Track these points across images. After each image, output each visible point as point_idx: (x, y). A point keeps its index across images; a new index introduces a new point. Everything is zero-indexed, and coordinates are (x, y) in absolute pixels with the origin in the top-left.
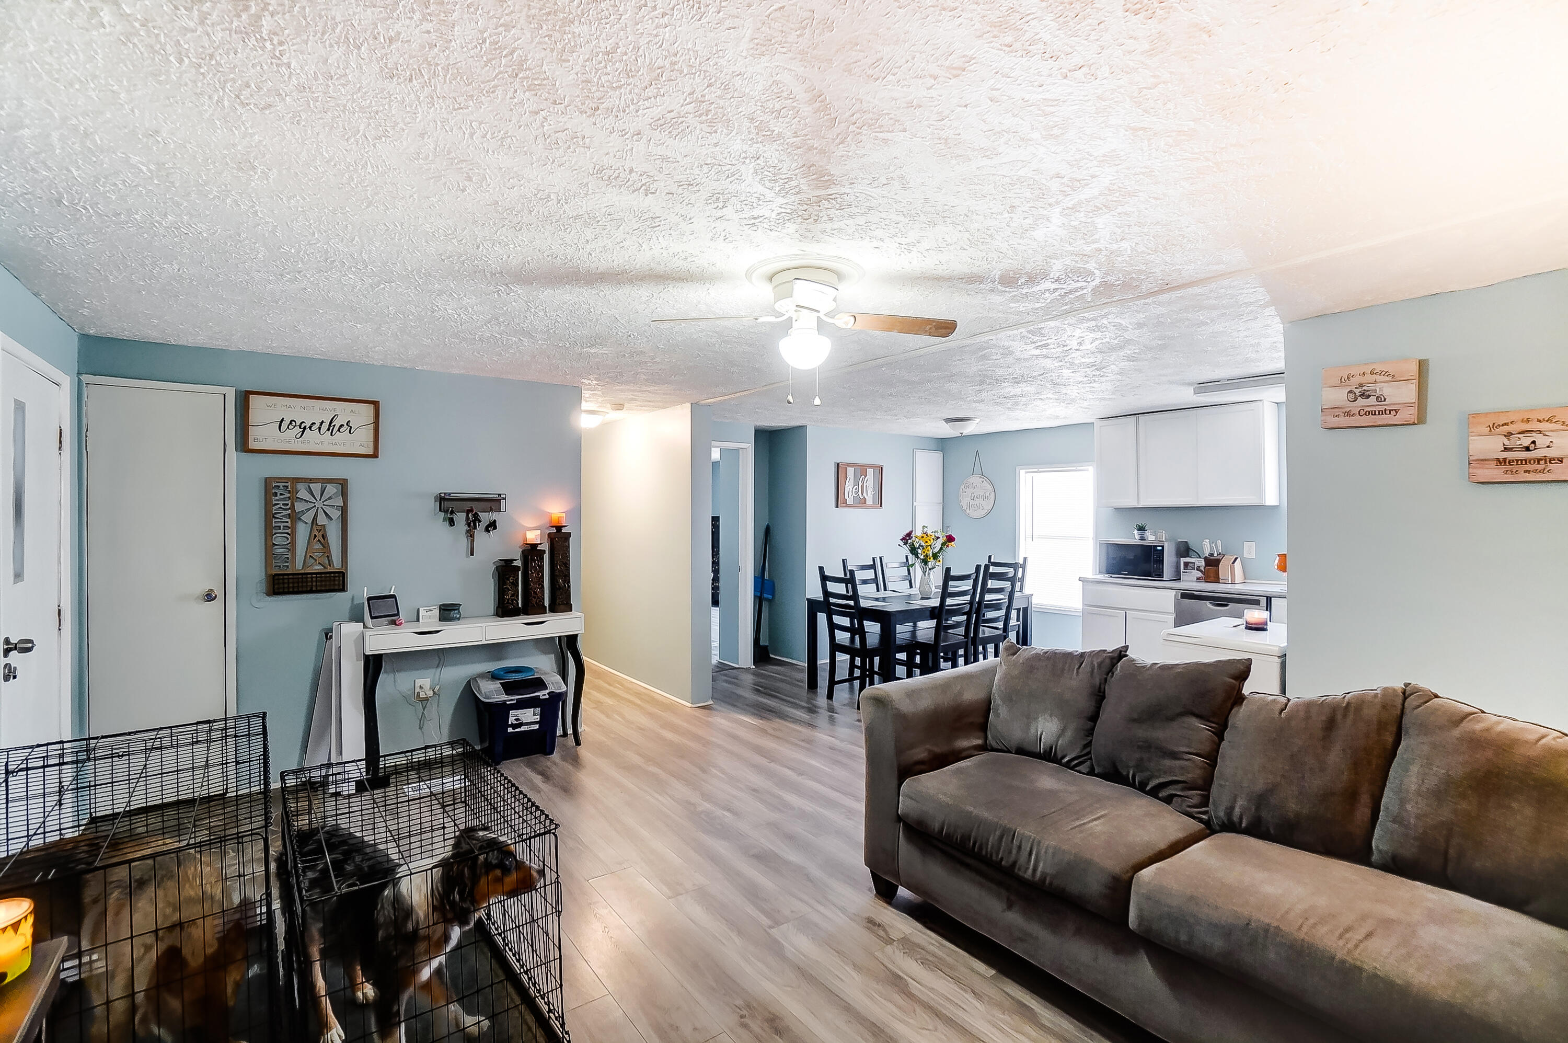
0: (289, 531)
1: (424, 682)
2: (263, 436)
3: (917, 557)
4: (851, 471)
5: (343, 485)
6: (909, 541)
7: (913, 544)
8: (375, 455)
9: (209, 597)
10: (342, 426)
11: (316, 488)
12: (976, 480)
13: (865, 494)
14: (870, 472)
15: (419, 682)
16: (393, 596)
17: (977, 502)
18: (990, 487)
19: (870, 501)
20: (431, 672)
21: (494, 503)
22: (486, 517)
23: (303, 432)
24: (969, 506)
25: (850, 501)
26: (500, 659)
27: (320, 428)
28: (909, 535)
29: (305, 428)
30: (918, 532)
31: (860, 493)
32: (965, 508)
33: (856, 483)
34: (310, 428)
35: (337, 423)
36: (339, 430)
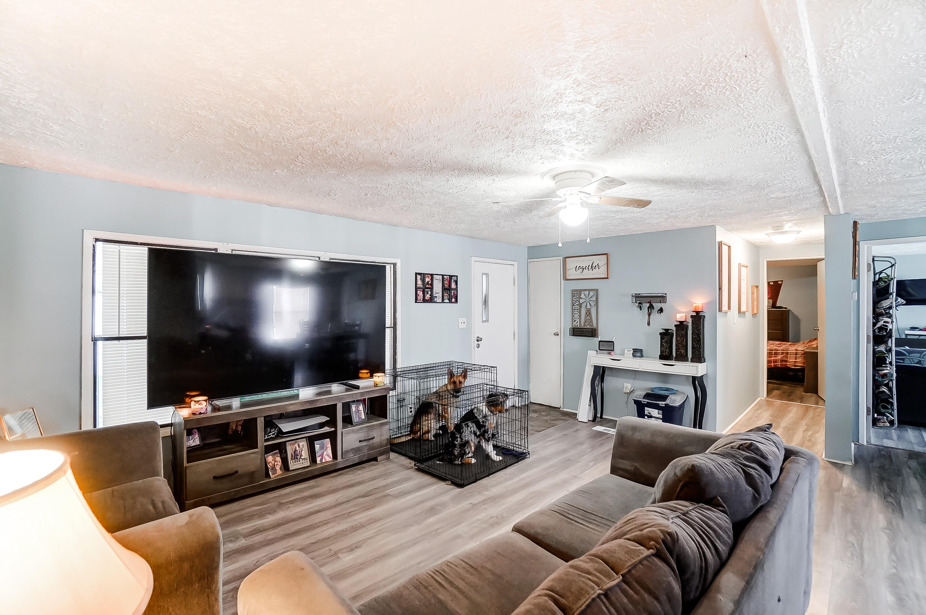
0: (578, 311)
1: (628, 385)
2: (572, 274)
5: (597, 291)
8: (607, 278)
9: (556, 334)
10: (596, 266)
11: (587, 293)
15: (626, 384)
16: (613, 342)
20: (632, 381)
21: (662, 298)
22: (657, 306)
23: (583, 270)
26: (665, 382)
27: (588, 268)
29: (584, 269)
34: (585, 268)
35: (594, 265)
36: (595, 268)
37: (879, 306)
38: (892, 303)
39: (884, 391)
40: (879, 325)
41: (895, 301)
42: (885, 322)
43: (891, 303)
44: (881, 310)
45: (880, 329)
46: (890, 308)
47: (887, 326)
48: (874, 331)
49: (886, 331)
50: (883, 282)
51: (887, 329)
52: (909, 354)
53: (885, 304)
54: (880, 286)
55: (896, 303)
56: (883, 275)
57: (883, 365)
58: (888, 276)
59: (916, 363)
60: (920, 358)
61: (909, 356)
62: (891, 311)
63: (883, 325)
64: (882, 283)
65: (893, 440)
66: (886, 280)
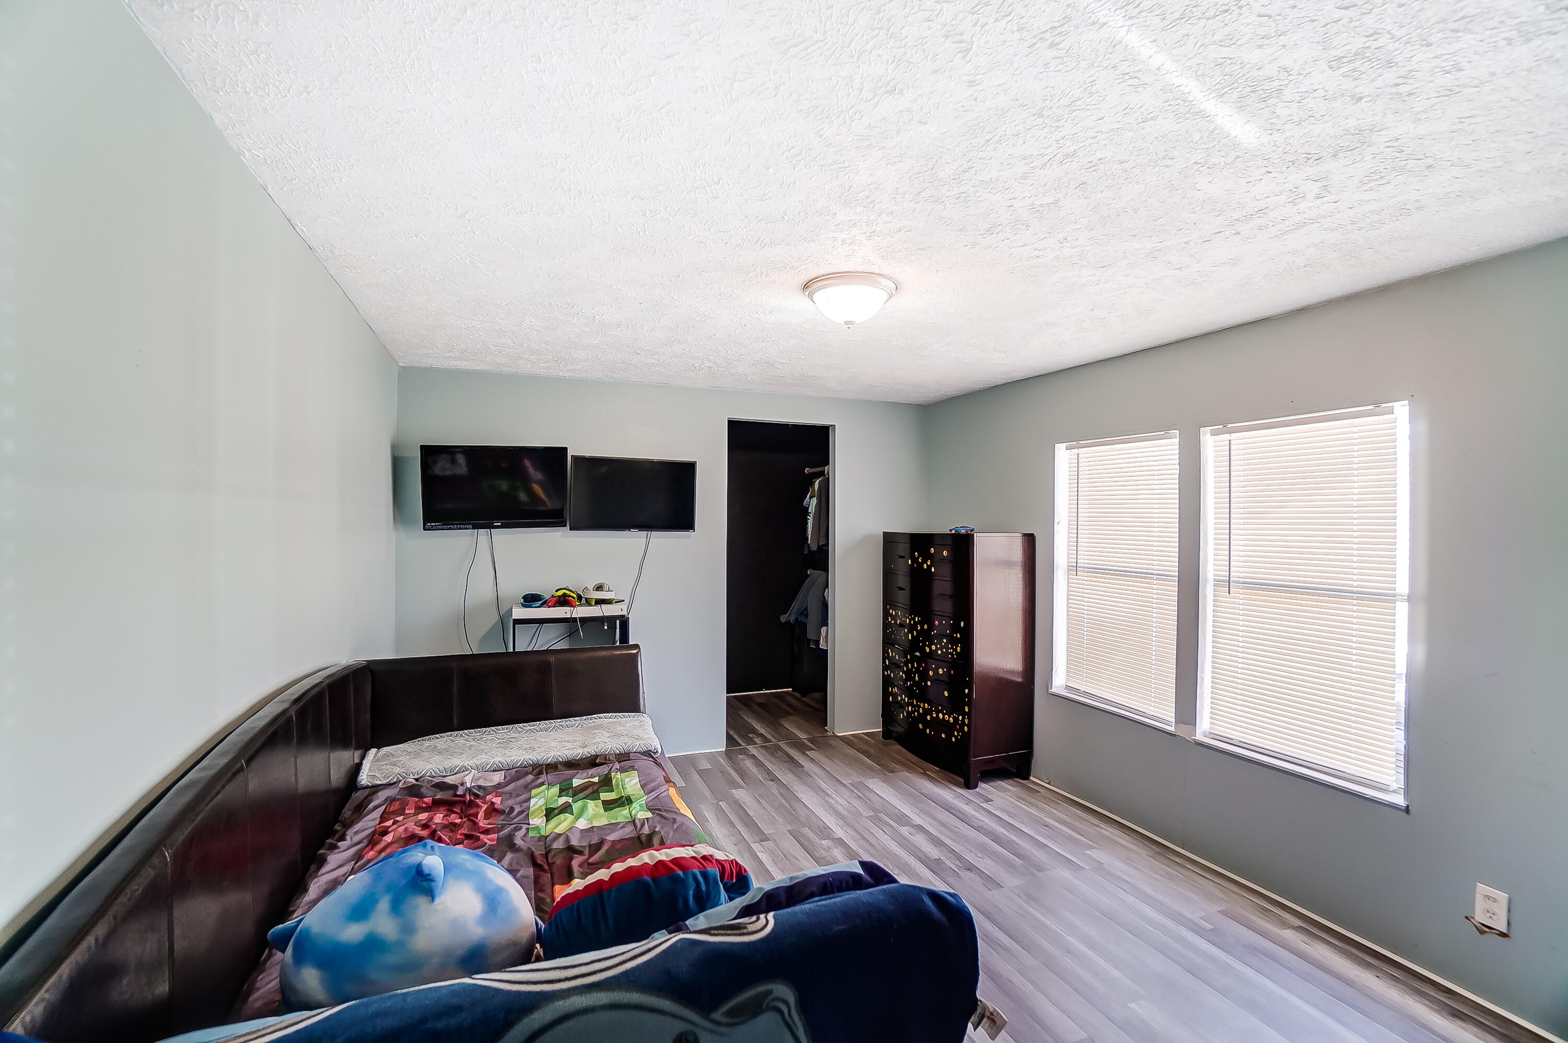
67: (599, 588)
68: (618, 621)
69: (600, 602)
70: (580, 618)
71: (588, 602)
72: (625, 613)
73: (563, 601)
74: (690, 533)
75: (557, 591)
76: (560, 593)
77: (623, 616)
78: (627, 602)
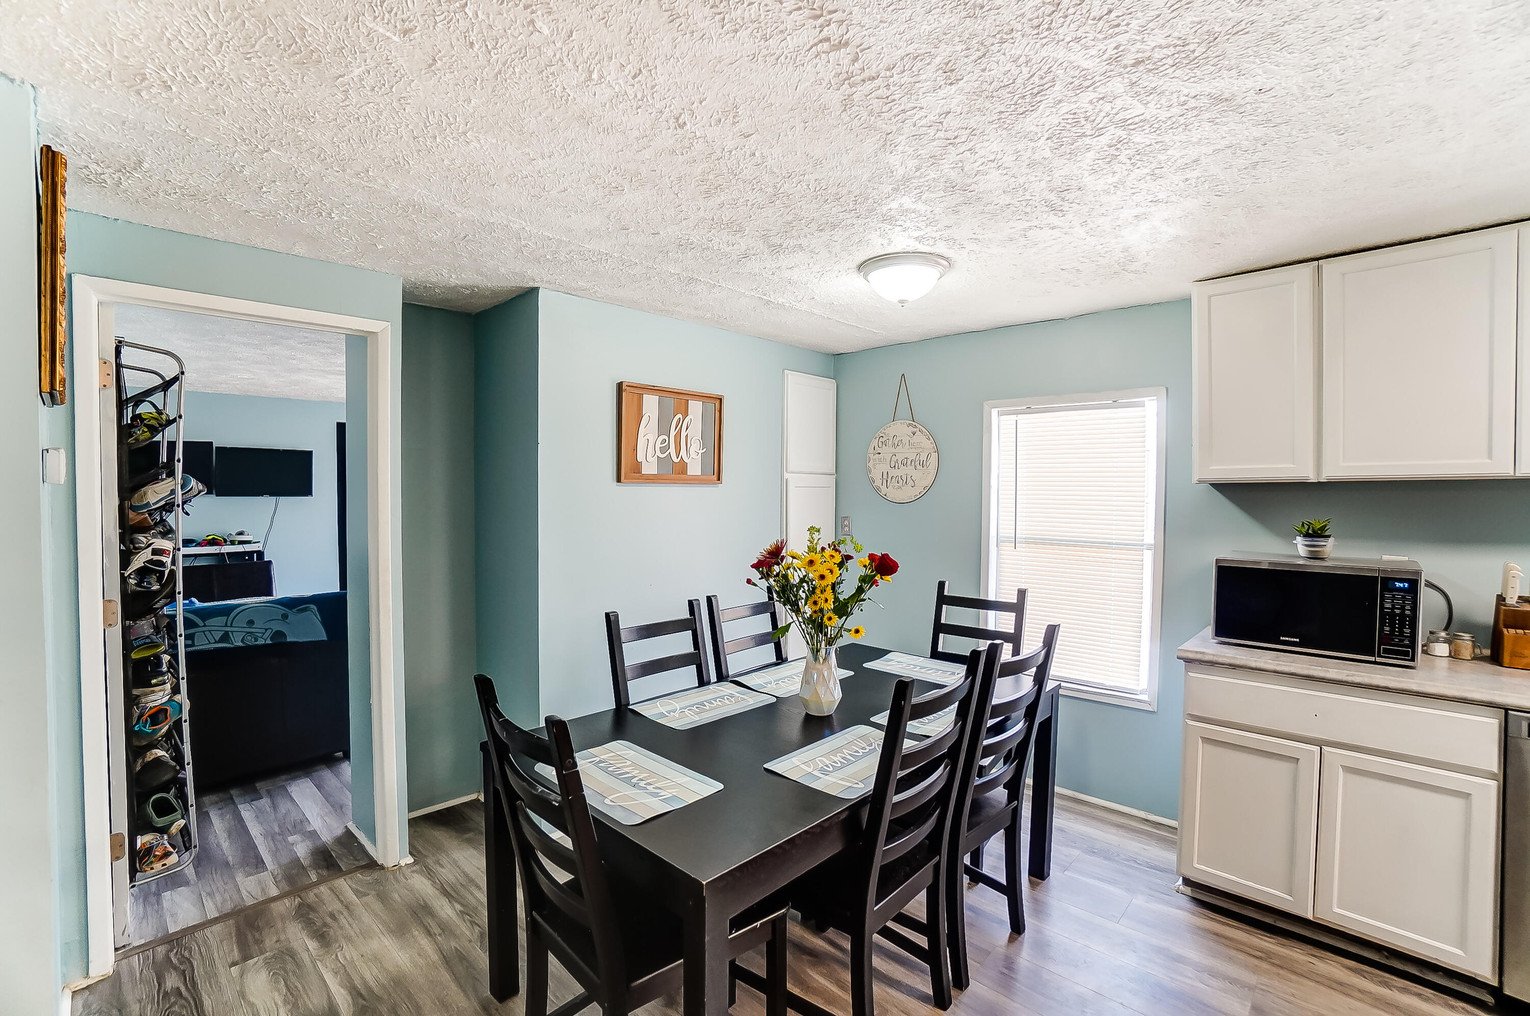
3: (797, 611)
4: (651, 403)
6: (776, 568)
7: (785, 577)
12: (900, 429)
13: (683, 453)
14: (695, 407)
17: (902, 471)
18: (928, 444)
19: (695, 469)
24: (886, 478)
25: (650, 468)
28: (775, 554)
30: (797, 545)
31: (672, 450)
32: (878, 483)
33: (663, 428)
37: (135, 501)
38: (173, 492)
39: (158, 760)
40: (138, 562)
41: (182, 489)
42: (156, 552)
43: (170, 495)
44: (143, 514)
45: (143, 572)
46: (169, 507)
47: (162, 564)
48: (124, 580)
49: (159, 580)
50: (146, 430)
51: (163, 572)
52: (204, 620)
53: (155, 494)
54: (137, 440)
55: (183, 494)
56: (145, 409)
57: (154, 681)
58: (160, 412)
59: (220, 641)
60: (226, 625)
61: (205, 626)
62: (170, 519)
63: (151, 562)
64: (144, 432)
65: (187, 883)
66: (153, 422)
67: (241, 533)
68: (255, 555)
69: (241, 543)
70: (227, 553)
71: (232, 543)
72: (261, 549)
73: (213, 542)
74: (309, 498)
75: (207, 536)
76: (210, 537)
77: (260, 551)
78: (262, 542)
